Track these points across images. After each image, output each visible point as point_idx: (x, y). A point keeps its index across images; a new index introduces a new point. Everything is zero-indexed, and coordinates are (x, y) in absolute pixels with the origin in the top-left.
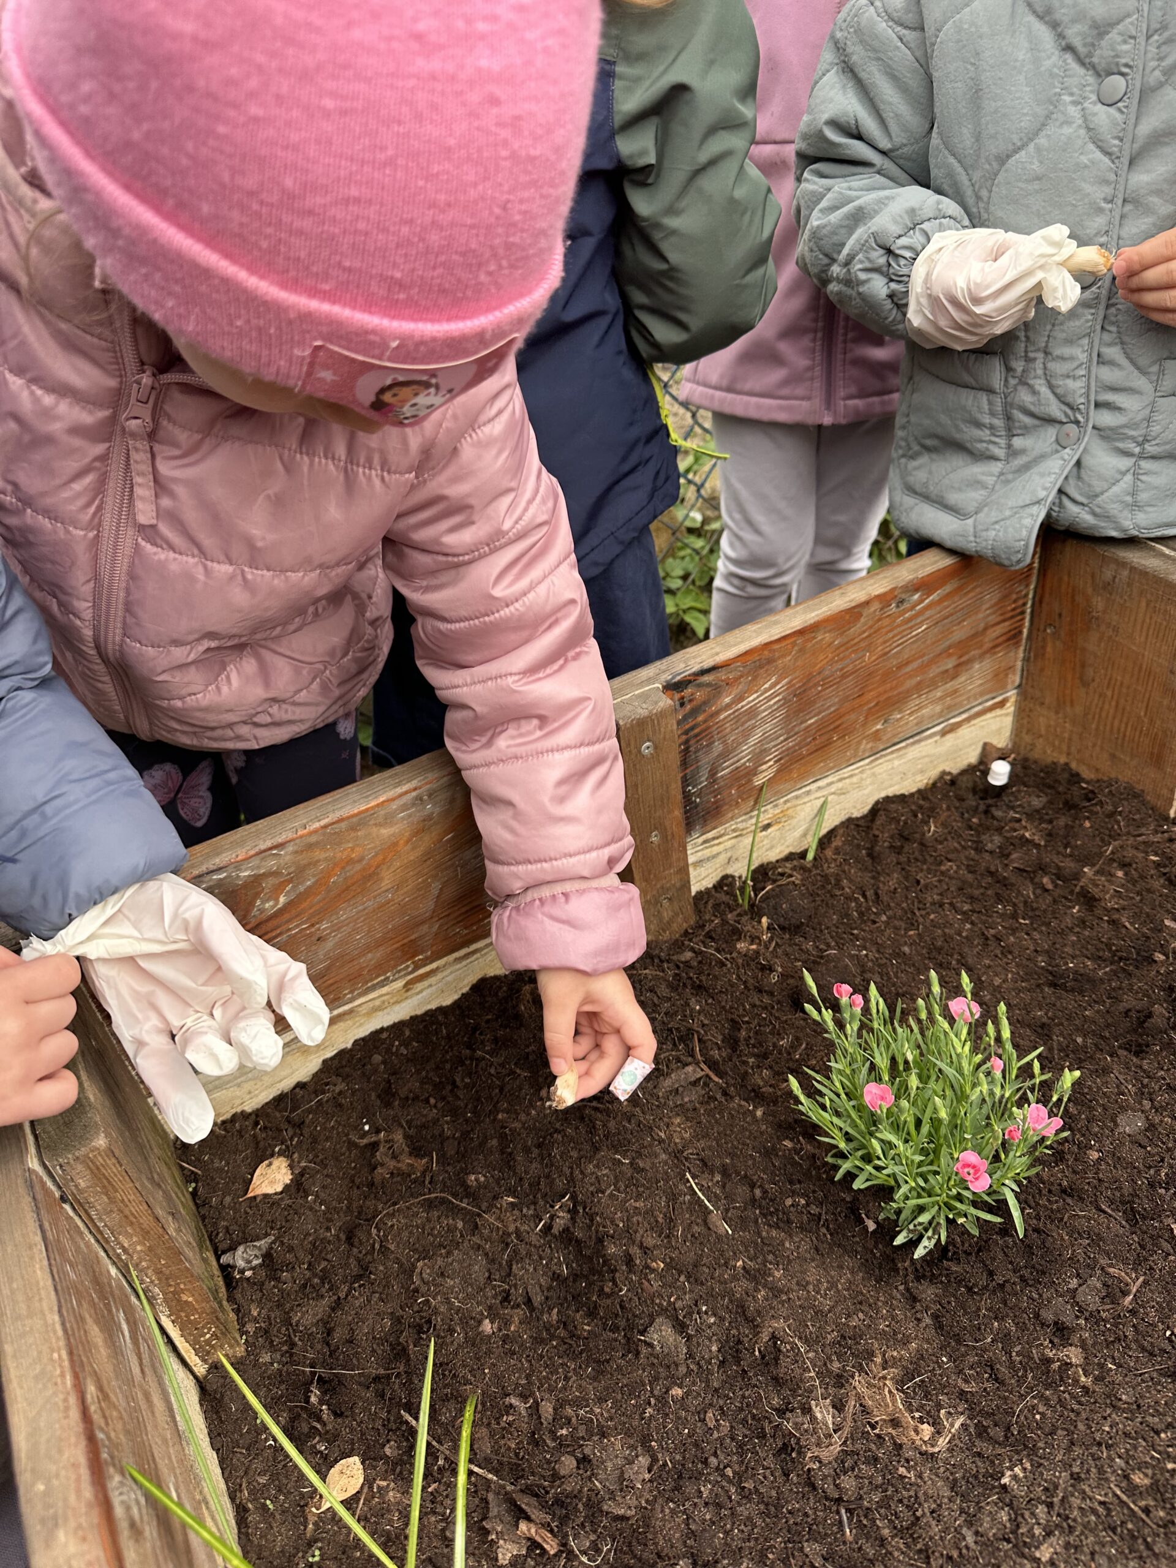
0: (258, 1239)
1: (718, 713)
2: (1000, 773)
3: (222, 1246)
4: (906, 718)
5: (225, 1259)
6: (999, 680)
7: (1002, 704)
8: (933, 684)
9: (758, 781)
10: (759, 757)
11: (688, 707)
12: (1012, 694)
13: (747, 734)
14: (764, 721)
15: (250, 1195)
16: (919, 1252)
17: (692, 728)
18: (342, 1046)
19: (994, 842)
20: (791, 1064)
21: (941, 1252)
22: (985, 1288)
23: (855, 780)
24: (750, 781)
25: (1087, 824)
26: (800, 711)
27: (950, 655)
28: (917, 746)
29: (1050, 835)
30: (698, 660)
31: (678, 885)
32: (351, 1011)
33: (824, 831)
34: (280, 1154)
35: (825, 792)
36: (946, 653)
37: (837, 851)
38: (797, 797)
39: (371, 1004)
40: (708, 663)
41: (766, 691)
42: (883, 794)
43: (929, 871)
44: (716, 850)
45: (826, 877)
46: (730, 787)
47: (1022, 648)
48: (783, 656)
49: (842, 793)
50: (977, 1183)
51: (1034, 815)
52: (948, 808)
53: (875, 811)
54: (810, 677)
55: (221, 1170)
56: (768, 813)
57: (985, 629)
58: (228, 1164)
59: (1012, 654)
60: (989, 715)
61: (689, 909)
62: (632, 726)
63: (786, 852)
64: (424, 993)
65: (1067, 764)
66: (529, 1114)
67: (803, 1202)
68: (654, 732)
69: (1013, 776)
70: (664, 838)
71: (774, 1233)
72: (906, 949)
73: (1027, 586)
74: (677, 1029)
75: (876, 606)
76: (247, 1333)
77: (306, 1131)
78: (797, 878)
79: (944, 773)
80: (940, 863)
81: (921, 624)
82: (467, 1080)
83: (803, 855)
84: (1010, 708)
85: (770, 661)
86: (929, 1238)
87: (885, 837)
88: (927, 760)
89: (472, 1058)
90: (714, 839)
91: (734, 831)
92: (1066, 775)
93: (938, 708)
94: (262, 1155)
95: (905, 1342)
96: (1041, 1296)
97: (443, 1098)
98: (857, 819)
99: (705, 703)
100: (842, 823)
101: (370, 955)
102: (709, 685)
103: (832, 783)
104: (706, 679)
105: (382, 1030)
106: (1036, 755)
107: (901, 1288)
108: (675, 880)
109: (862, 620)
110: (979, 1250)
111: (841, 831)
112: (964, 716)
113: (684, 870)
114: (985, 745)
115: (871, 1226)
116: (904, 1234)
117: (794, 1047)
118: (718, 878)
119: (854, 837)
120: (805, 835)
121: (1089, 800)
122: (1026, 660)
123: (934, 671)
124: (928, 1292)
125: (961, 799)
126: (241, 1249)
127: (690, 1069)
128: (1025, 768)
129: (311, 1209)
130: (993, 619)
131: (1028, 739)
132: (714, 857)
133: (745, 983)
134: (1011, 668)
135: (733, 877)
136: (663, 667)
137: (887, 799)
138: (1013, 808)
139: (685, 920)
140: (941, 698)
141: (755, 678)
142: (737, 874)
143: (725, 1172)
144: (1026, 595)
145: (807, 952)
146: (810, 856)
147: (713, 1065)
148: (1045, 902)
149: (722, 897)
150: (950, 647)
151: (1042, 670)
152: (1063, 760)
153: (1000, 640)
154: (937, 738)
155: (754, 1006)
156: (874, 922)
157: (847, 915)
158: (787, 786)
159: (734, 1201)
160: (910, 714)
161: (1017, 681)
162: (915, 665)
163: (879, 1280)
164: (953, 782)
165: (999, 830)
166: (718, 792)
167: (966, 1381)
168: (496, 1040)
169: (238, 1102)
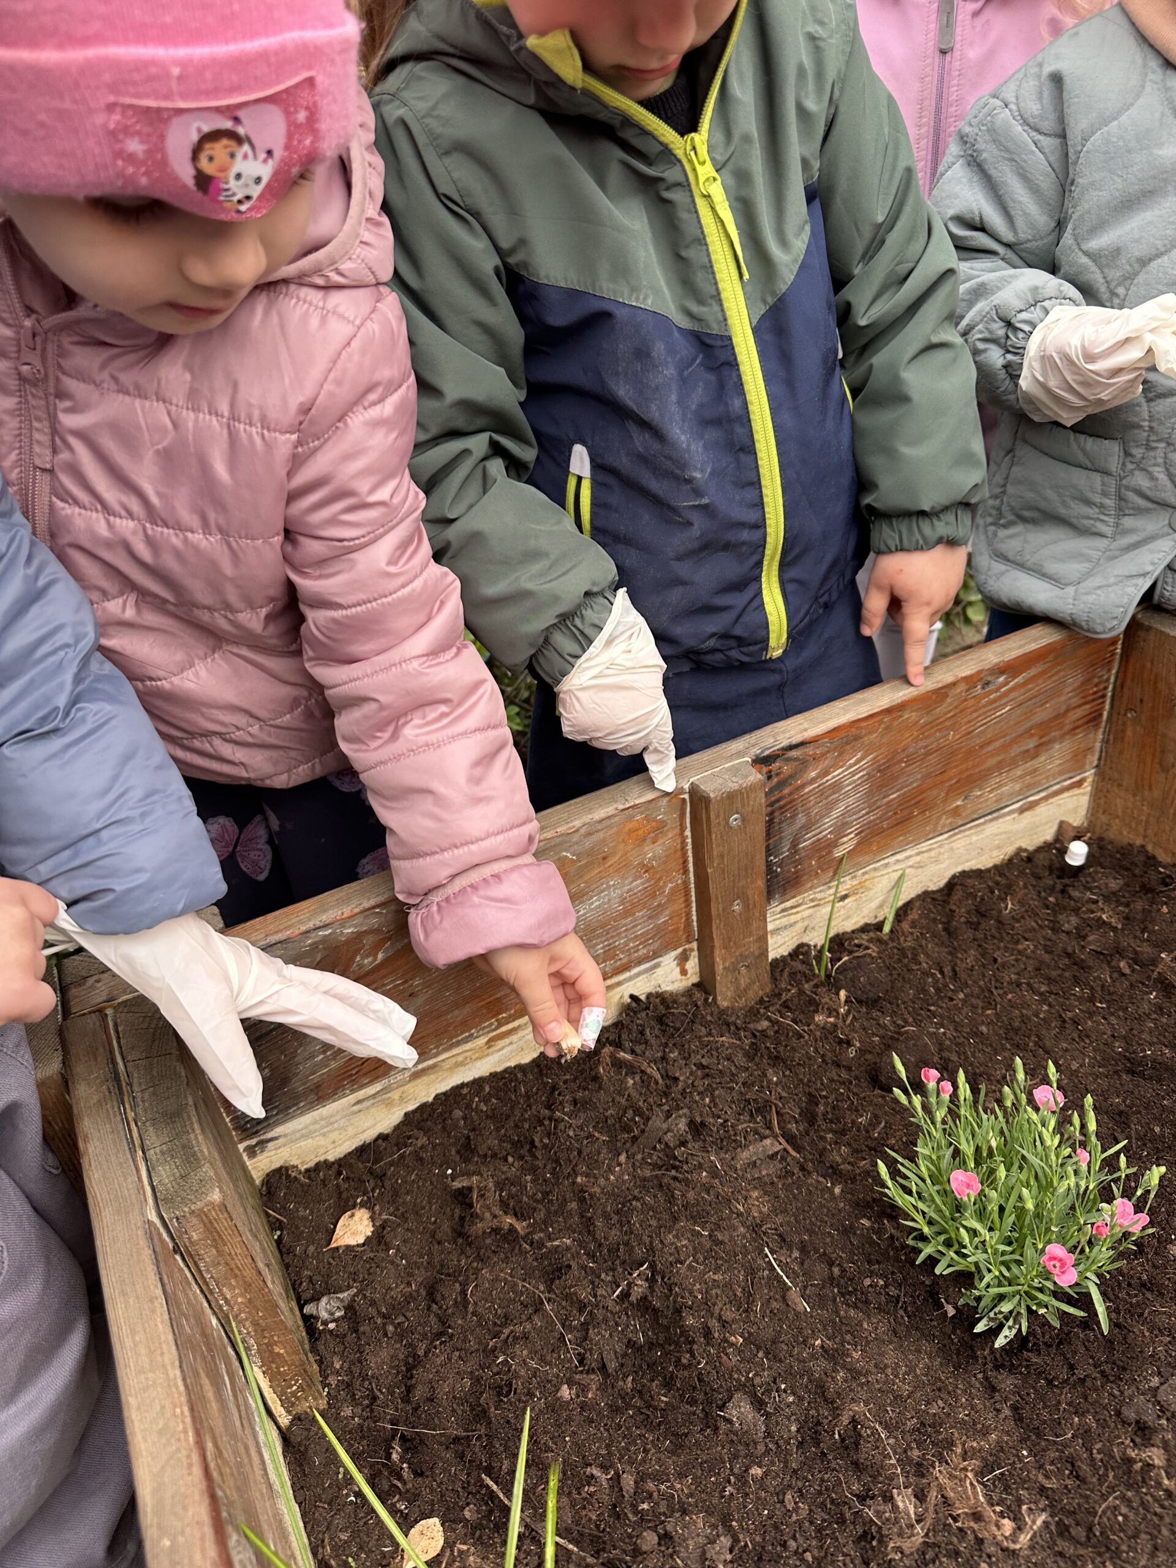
0: (342, 1291)
1: (803, 786)
2: (1077, 853)
3: (306, 1296)
4: (986, 795)
5: (309, 1309)
6: (1077, 761)
7: (1079, 784)
8: (1014, 763)
9: (838, 853)
10: (840, 830)
11: (775, 780)
12: (1090, 774)
13: (830, 807)
14: (847, 795)
15: (333, 1245)
16: (1000, 1342)
17: (778, 801)
18: (424, 1100)
19: (1070, 922)
20: (869, 1143)
21: (1020, 1343)
22: (1066, 1381)
23: (932, 854)
24: (830, 852)
25: (1165, 909)
26: (882, 786)
27: (1032, 736)
28: (995, 823)
29: (1127, 918)
30: (787, 735)
31: (756, 953)
32: (435, 1066)
33: (900, 903)
34: (363, 1205)
35: (902, 866)
36: (1028, 734)
37: (913, 925)
38: (875, 869)
39: (454, 1060)
40: (797, 739)
41: (851, 766)
42: (960, 869)
43: (1006, 949)
44: (793, 918)
45: (902, 951)
46: (811, 858)
47: (1101, 730)
48: (870, 733)
49: (919, 866)
50: (1064, 1277)
51: (1110, 897)
52: (1025, 887)
53: (952, 885)
54: (895, 753)
55: (305, 1219)
56: (847, 884)
57: (1067, 711)
58: (312, 1213)
59: (1091, 736)
60: (1066, 795)
61: (766, 977)
62: (722, 798)
63: (862, 923)
64: (505, 1051)
65: (1143, 846)
66: (608, 1179)
67: (881, 1282)
68: (743, 806)
69: (1090, 856)
70: (746, 906)
71: (852, 1312)
72: (984, 1029)
73: (1109, 670)
74: (755, 1100)
75: (962, 687)
76: (329, 1385)
77: (387, 1183)
78: (873, 950)
79: (1020, 850)
80: (1017, 942)
81: (1005, 704)
82: (546, 1141)
83: (879, 926)
84: (1087, 787)
85: (857, 738)
86: (1010, 1328)
87: (962, 912)
88: (1004, 836)
89: (550, 1119)
90: (792, 908)
91: (812, 900)
92: (1142, 858)
93: (1018, 787)
94: (345, 1206)
95: (985, 1432)
96: (1122, 1393)
97: (521, 1158)
98: (933, 892)
99: (791, 776)
100: (918, 897)
101: (456, 1012)
102: (796, 759)
103: (910, 856)
104: (794, 753)
105: (462, 1085)
106: (1111, 835)
107: (980, 1376)
108: (754, 948)
109: (949, 700)
110: (1060, 1343)
111: (918, 904)
112: (1043, 794)
113: (763, 940)
114: (1062, 824)
115: (951, 1311)
116: (984, 1322)
117: (873, 1124)
118: (794, 946)
119: (930, 910)
120: (881, 906)
121: (1166, 885)
122: (1105, 741)
123: (1015, 750)
124: (1007, 1382)
125: (1038, 878)
126: (324, 1300)
127: (768, 1142)
128: (1101, 848)
129: (392, 1263)
130: (1075, 701)
131: (1104, 818)
132: (791, 925)
133: (823, 1056)
134: (1090, 749)
135: (809, 946)
136: (752, 741)
137: (964, 874)
138: (1090, 889)
139: (762, 988)
140: (1020, 777)
141: (841, 754)
142: (812, 943)
143: (803, 1249)
144: (1108, 680)
145: (885, 1027)
146: (887, 928)
147: (790, 1138)
148: (1122, 987)
149: (797, 965)
150: (1031, 728)
151: (1121, 753)
152: (1139, 842)
153: (1081, 722)
154: (1015, 815)
155: (832, 1080)
156: (952, 999)
157: (924, 991)
158: (867, 858)
159: (812, 1278)
160: (990, 792)
161: (1095, 763)
162: (997, 744)
163: (957, 1367)
164: (1029, 859)
165: (1076, 911)
166: (799, 862)
167: (1047, 1477)
168: (575, 1102)
169: (322, 1151)
